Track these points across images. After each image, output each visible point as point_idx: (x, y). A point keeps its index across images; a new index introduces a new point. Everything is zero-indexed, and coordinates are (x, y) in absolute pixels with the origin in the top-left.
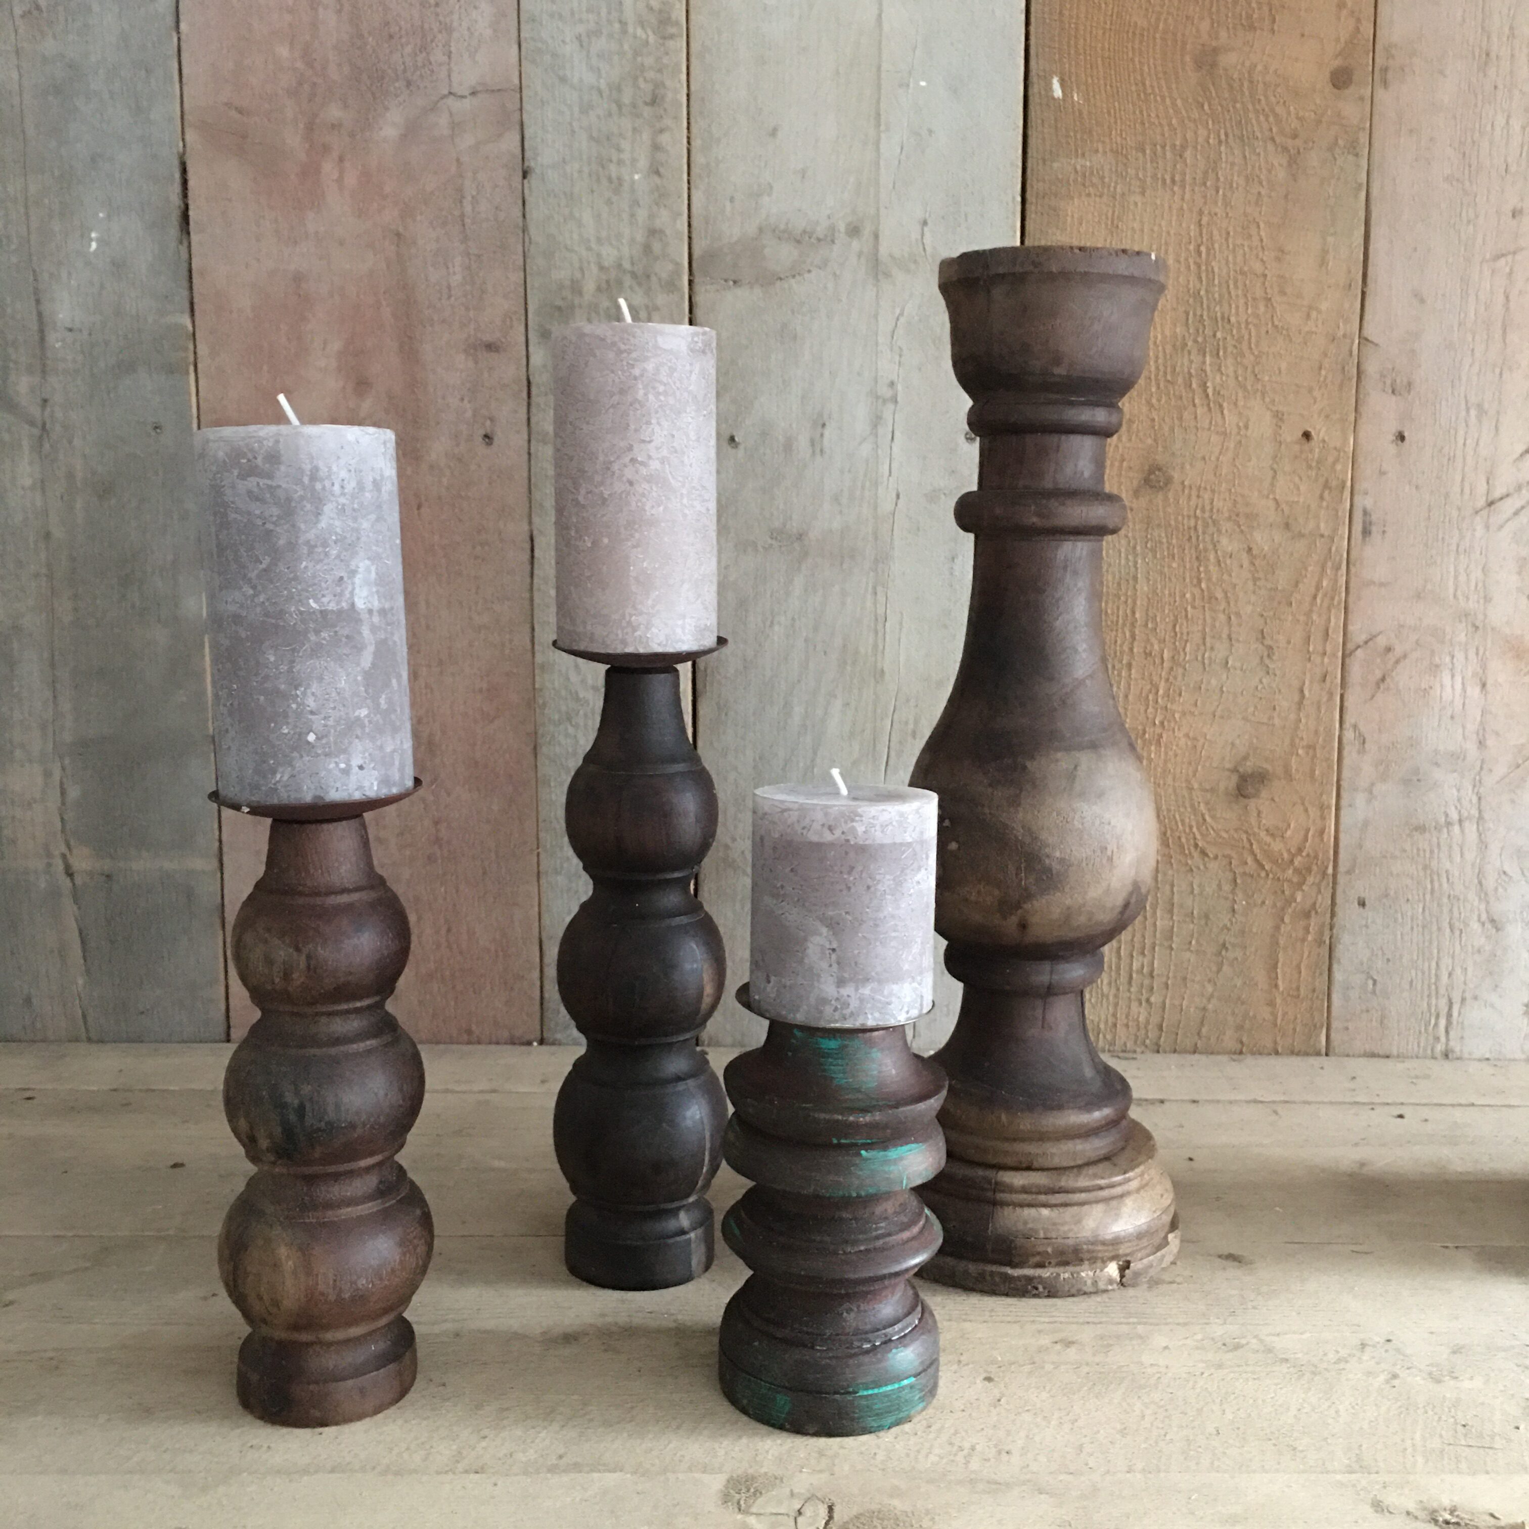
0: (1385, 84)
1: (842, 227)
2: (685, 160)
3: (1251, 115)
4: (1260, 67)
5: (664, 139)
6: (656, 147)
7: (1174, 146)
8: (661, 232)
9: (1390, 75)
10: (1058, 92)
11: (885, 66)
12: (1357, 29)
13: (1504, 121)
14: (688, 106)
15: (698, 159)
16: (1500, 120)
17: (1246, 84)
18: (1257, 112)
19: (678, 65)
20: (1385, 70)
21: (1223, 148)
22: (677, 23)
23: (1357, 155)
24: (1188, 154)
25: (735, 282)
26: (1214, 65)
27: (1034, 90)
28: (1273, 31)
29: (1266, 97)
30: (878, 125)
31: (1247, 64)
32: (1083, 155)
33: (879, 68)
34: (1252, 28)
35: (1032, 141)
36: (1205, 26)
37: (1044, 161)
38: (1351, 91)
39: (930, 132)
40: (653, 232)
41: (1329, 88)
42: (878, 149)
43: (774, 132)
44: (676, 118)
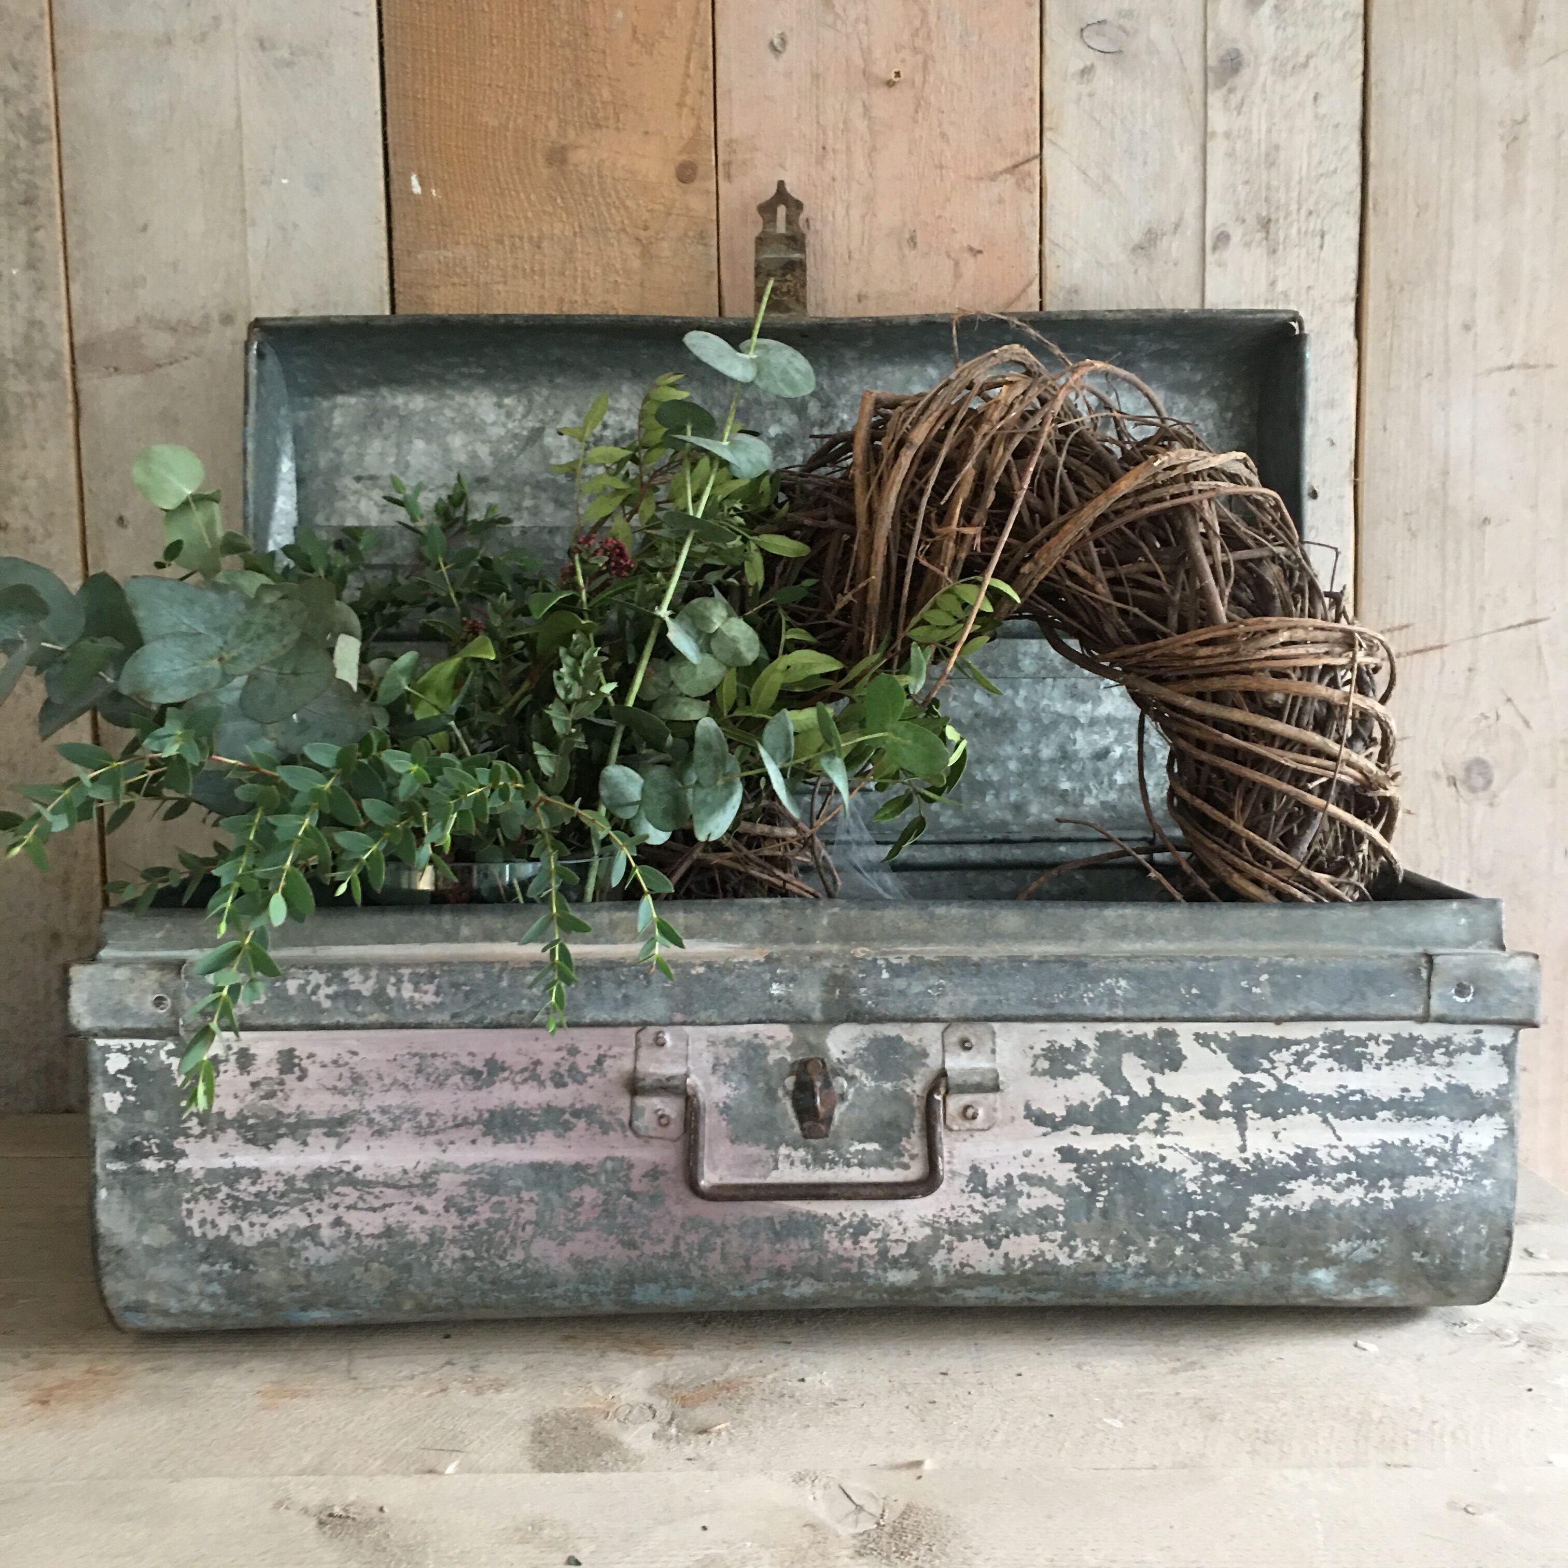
0: (728, 177)
1: (215, 316)
2: (61, 255)
3: (603, 209)
4: (608, 164)
5: (40, 235)
6: (32, 244)
7: (531, 238)
8: (41, 323)
9: (733, 170)
10: (417, 189)
11: (247, 165)
12: (698, 127)
13: (844, 212)
14: (62, 205)
15: (74, 253)
16: (840, 211)
17: (595, 179)
18: (608, 204)
19: (49, 166)
20: (728, 164)
21: (578, 240)
22: (47, 129)
23: (705, 245)
24: (545, 244)
25: (116, 369)
26: (564, 161)
27: (394, 187)
28: (617, 129)
29: (617, 192)
30: (244, 221)
31: (596, 160)
32: (445, 247)
33: (241, 167)
34: (598, 126)
35: (395, 234)
36: (553, 125)
37: (409, 253)
38: (696, 184)
39: (295, 226)
40: (34, 324)
41: (675, 181)
42: (245, 242)
43: (145, 228)
44: (51, 216)
